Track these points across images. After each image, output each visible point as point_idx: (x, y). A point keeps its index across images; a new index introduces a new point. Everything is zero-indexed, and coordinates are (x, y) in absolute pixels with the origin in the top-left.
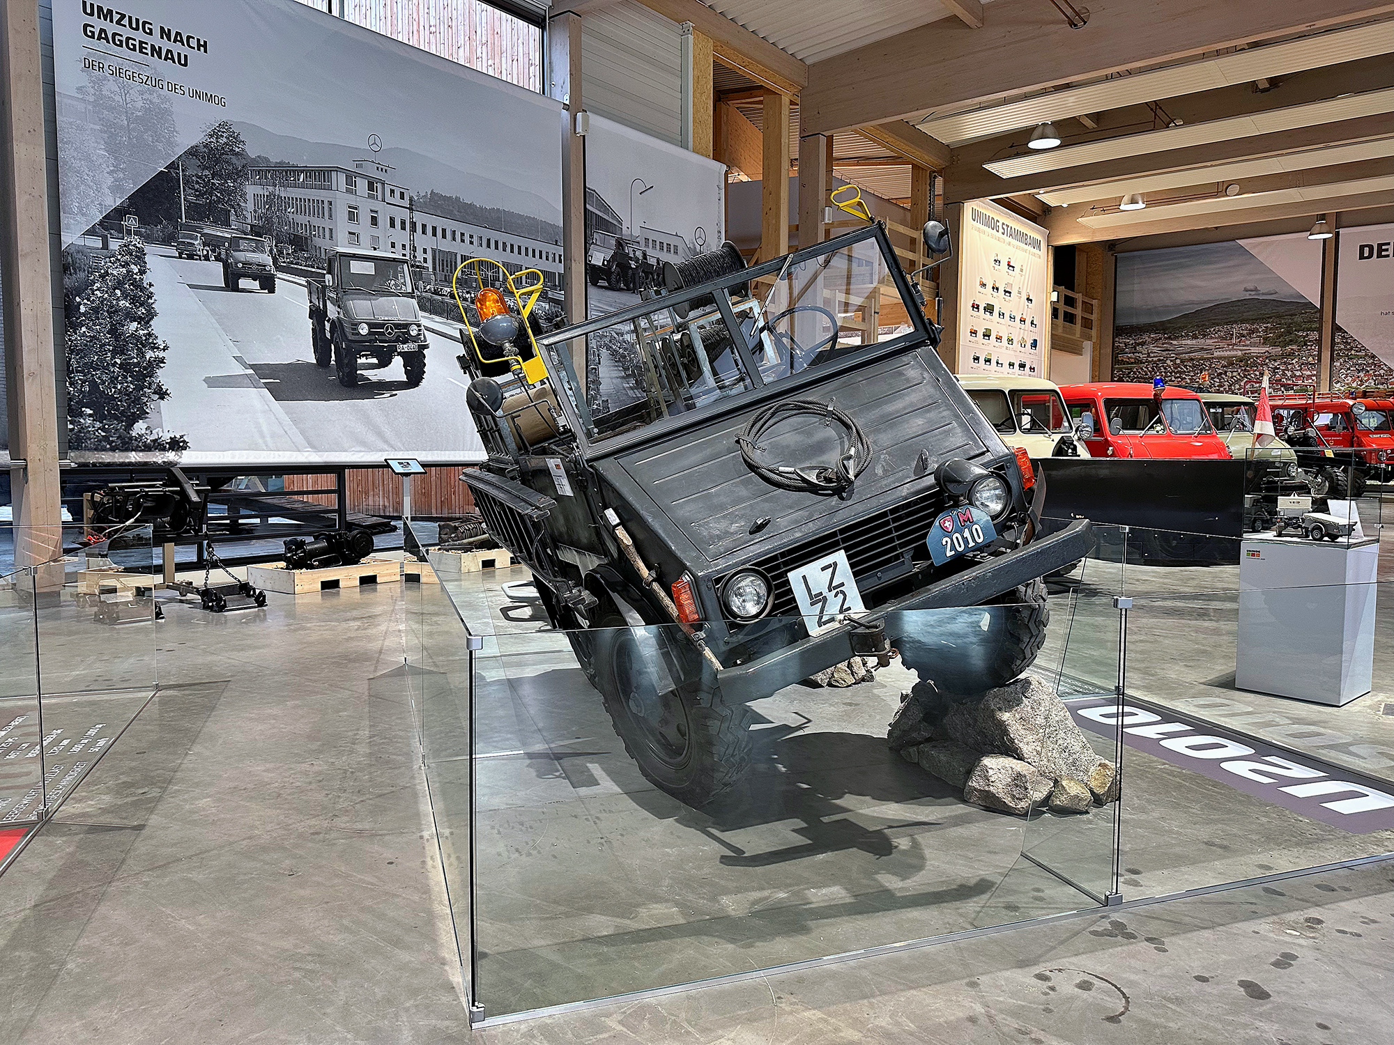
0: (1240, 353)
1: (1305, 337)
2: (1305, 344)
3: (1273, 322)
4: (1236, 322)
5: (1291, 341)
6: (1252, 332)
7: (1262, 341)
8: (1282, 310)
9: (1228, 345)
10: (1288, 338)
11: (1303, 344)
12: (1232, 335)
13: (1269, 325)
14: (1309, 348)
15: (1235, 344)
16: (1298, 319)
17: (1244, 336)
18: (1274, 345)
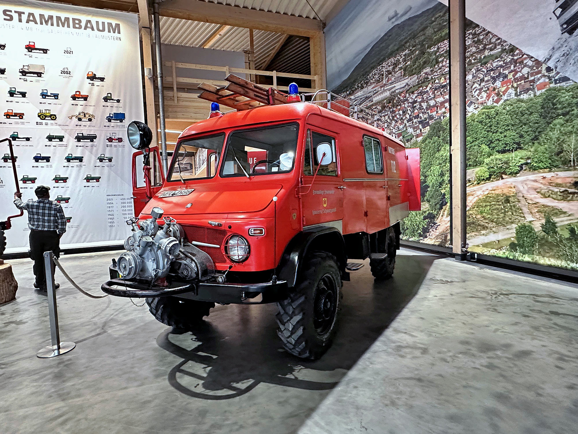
0: (387, 94)
1: (436, 52)
2: (437, 62)
3: (409, 46)
4: (384, 60)
5: (425, 63)
6: (395, 65)
7: (403, 74)
8: (415, 27)
9: (381, 87)
10: (421, 61)
11: (434, 61)
12: (383, 75)
13: (407, 52)
14: (441, 65)
15: (385, 85)
16: (429, 31)
17: (390, 73)
18: (411, 74)
